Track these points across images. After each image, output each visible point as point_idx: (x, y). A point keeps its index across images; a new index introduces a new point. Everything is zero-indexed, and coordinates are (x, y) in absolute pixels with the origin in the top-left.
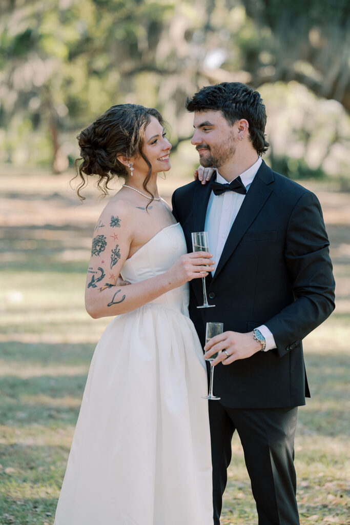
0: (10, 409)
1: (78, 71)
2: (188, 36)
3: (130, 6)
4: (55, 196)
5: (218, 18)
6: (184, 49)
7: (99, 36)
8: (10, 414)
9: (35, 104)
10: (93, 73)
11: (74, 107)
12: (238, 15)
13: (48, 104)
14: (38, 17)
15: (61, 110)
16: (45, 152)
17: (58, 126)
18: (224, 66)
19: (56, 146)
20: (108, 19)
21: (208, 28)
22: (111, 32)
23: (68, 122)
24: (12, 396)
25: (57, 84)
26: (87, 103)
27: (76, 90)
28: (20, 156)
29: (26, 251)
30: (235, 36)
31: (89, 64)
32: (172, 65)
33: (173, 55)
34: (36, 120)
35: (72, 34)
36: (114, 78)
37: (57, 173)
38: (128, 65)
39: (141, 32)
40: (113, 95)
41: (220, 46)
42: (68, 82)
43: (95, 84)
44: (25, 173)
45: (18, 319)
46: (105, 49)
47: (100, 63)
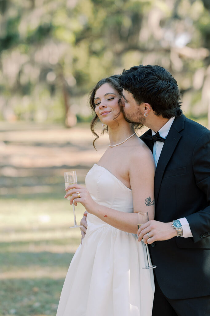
0: (47, 302)
1: (82, 52)
2: (162, 23)
3: (118, 4)
4: (68, 145)
5: (183, 10)
6: (159, 33)
7: (97, 26)
8: (47, 306)
9: (51, 77)
10: (93, 53)
11: (80, 78)
12: (199, 7)
13: (61, 76)
14: (52, 13)
15: (71, 81)
16: (59, 112)
17: (68, 93)
18: (189, 45)
19: (67, 107)
20: (102, 14)
21: (176, 17)
22: (105, 23)
23: (76, 90)
24: (47, 292)
25: (68, 61)
26: (88, 75)
27: (81, 66)
28: (40, 116)
29: (50, 185)
30: (196, 23)
31: (90, 47)
32: (151, 46)
33: (152, 37)
34: (52, 89)
35: (77, 25)
36: (108, 56)
37: (68, 127)
38: (119, 47)
39: (127, 22)
40: (108, 69)
41: (186, 30)
42: (75, 60)
43: (94, 61)
44: (45, 127)
45: (48, 235)
46: (100, 36)
47: (97, 45)
